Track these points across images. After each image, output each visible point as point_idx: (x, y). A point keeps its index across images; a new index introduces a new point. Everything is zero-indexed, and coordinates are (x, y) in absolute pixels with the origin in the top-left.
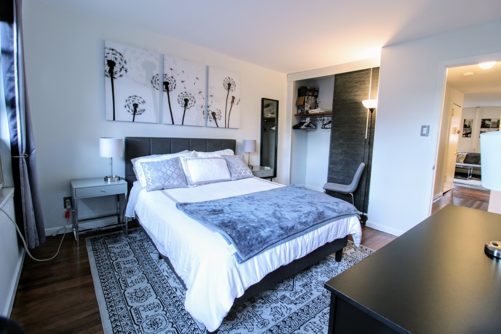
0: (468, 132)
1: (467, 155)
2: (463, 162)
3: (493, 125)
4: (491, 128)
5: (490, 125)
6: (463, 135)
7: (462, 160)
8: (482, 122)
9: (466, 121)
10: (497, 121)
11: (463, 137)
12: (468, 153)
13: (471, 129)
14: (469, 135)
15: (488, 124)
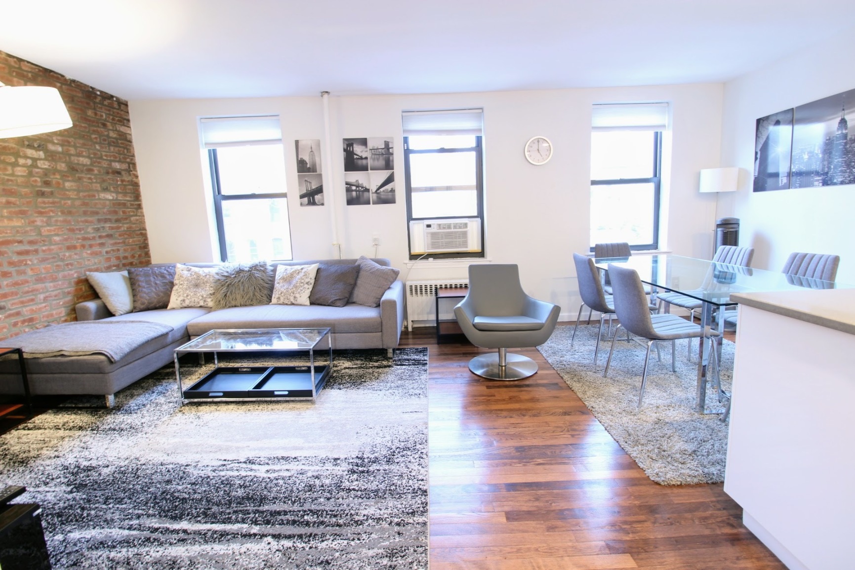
0: (314, 186)
1: (318, 271)
2: (308, 303)
3: (374, 159)
4: (372, 169)
5: (366, 158)
6: (302, 197)
7: (304, 298)
8: (345, 150)
9: (300, 144)
10: (383, 146)
11: (301, 204)
12: (321, 262)
13: (320, 176)
14: (317, 197)
15: (361, 158)
